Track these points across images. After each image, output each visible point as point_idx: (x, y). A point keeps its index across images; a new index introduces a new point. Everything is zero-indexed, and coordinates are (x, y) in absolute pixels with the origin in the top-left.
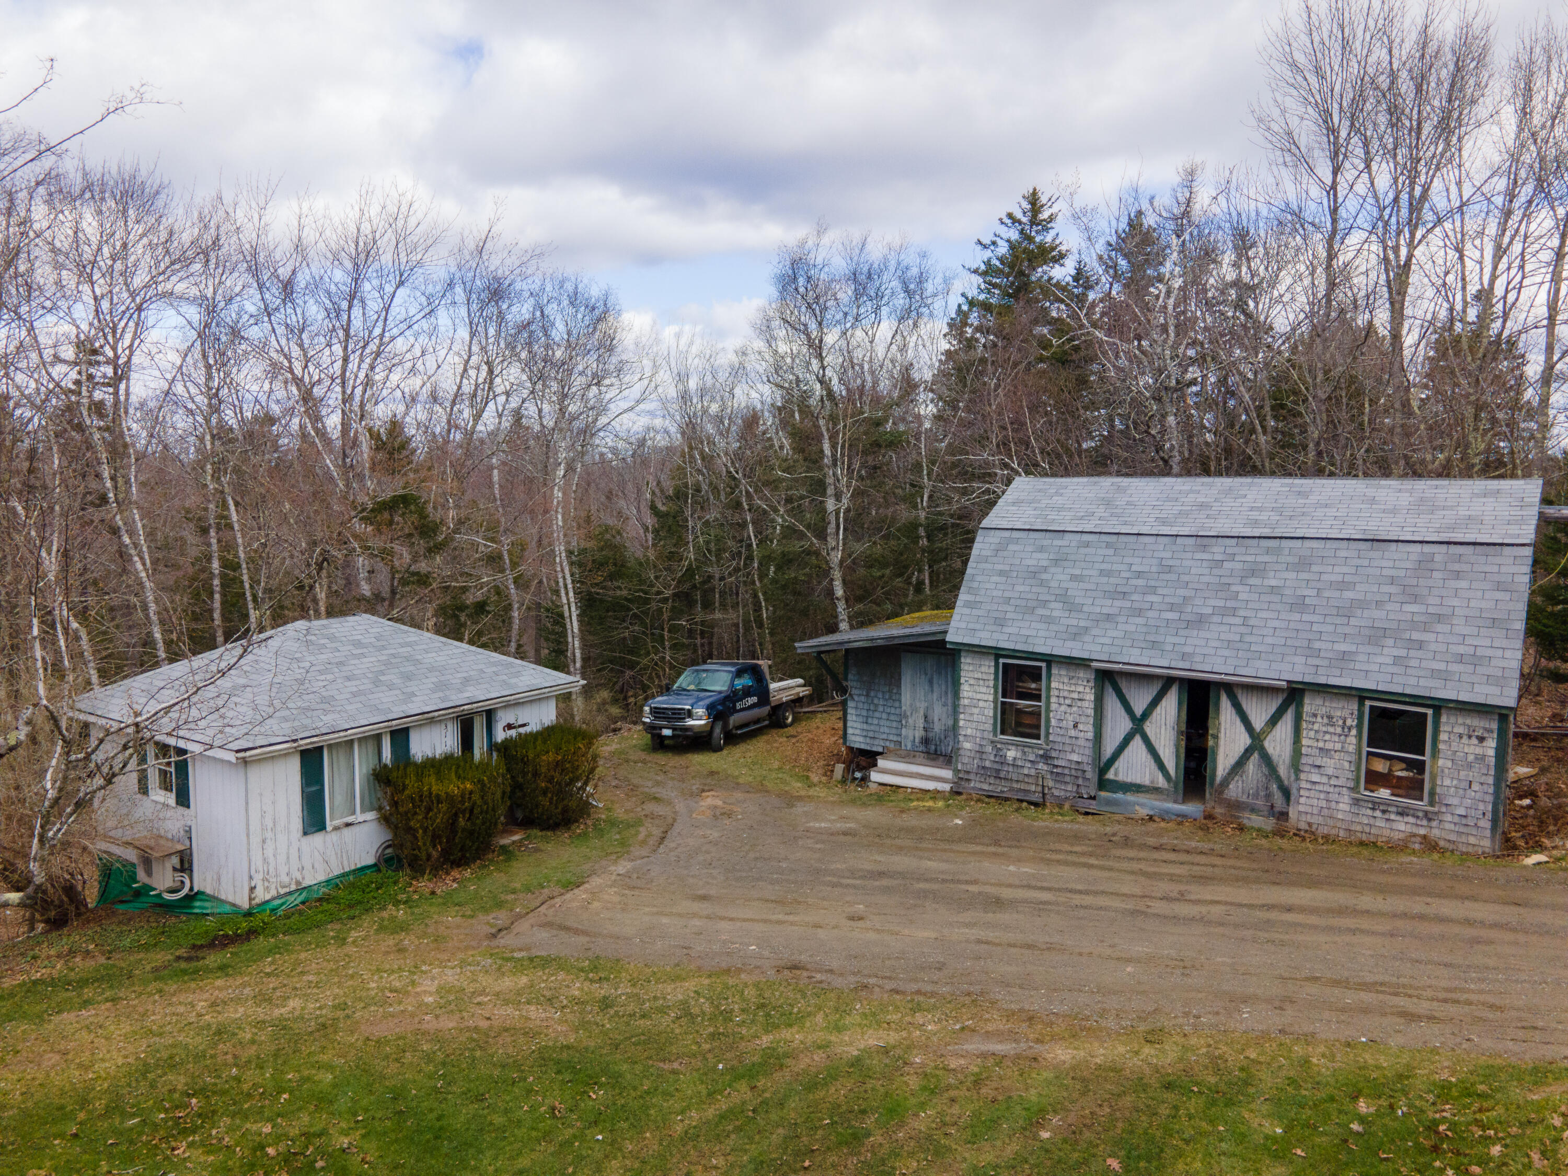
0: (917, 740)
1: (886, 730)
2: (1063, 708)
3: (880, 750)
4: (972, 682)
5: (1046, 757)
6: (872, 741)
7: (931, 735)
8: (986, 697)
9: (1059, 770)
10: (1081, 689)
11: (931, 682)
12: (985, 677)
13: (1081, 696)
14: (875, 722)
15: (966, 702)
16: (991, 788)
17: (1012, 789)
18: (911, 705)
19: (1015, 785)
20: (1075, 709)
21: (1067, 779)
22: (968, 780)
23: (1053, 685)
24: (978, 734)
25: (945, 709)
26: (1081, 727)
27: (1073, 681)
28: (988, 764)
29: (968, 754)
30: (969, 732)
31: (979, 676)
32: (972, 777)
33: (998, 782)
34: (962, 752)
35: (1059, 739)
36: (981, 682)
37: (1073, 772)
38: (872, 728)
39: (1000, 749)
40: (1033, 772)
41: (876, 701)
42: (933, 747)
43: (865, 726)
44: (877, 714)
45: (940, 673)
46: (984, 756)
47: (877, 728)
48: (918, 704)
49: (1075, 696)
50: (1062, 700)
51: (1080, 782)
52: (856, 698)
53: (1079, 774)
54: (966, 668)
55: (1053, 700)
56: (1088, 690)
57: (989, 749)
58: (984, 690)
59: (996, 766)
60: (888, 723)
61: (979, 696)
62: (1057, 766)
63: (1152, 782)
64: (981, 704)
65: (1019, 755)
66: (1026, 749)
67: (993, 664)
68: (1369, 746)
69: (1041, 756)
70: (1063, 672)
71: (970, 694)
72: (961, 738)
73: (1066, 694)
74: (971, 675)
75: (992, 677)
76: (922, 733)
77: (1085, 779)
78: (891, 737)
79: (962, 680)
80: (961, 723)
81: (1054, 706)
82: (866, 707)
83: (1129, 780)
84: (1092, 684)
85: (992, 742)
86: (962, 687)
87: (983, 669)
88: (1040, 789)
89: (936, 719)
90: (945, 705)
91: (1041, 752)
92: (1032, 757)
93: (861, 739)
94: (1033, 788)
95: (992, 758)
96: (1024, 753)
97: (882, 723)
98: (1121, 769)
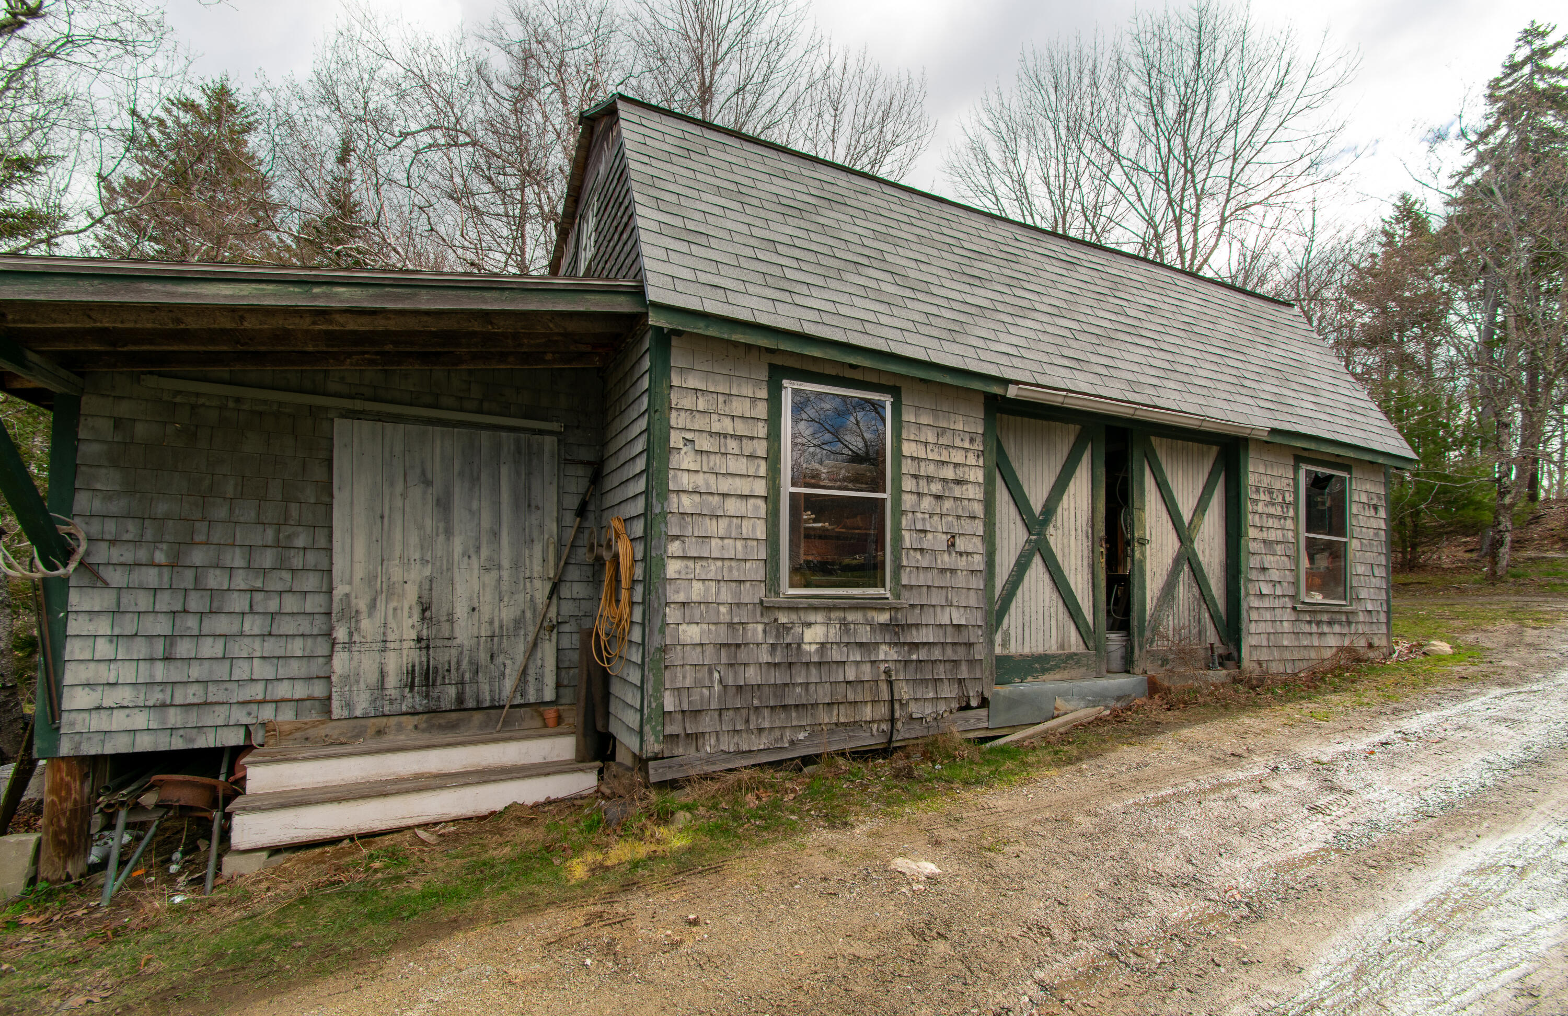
0: (392, 681)
1: (262, 670)
2: (927, 503)
3: (234, 738)
4: (704, 443)
5: (894, 628)
6: (193, 719)
7: (441, 657)
8: (744, 487)
9: (922, 655)
10: (958, 457)
11: (444, 505)
12: (741, 428)
13: (960, 472)
14: (211, 648)
15: (687, 504)
16: (762, 742)
17: (815, 730)
18: (370, 579)
19: (824, 718)
20: (948, 504)
21: (941, 671)
22: (695, 738)
23: (908, 449)
24: (726, 595)
25: (490, 578)
26: (961, 544)
27: (943, 441)
28: (752, 675)
29: (694, 656)
30: (697, 591)
31: (727, 426)
32: (707, 724)
33: (781, 719)
34: (674, 657)
35: (922, 579)
36: (732, 445)
37: (950, 654)
38: (195, 672)
39: (786, 628)
40: (866, 672)
41: (214, 580)
42: (452, 691)
43: (160, 672)
44: (222, 624)
45: (475, 480)
46: (743, 656)
47: (221, 671)
48: (396, 573)
49: (949, 473)
50: (923, 486)
51: (964, 672)
52: (116, 577)
53: (961, 653)
54: (687, 402)
55: (908, 484)
56: (972, 460)
57: (757, 631)
58: (739, 465)
59: (779, 677)
60: (271, 648)
61: (725, 485)
62: (915, 646)
63: (1062, 647)
64: (732, 506)
65: (834, 633)
66: (851, 617)
67: (763, 393)
68: (1308, 531)
69: (884, 627)
70: (925, 419)
71: (700, 481)
72: (672, 614)
73: (931, 470)
74: (700, 423)
75: (762, 430)
76: (411, 655)
77: (971, 662)
78: (283, 690)
79: (676, 439)
80: (673, 568)
81: (908, 501)
82: (165, 602)
83: (1027, 651)
84: (978, 446)
85: (766, 608)
86: (674, 461)
87: (737, 407)
88: (884, 710)
89: (461, 610)
90: (492, 566)
91: (884, 617)
92: (865, 634)
93: (140, 720)
94: (868, 713)
95: (765, 657)
96: (844, 625)
97: (239, 648)
98: (1012, 632)
